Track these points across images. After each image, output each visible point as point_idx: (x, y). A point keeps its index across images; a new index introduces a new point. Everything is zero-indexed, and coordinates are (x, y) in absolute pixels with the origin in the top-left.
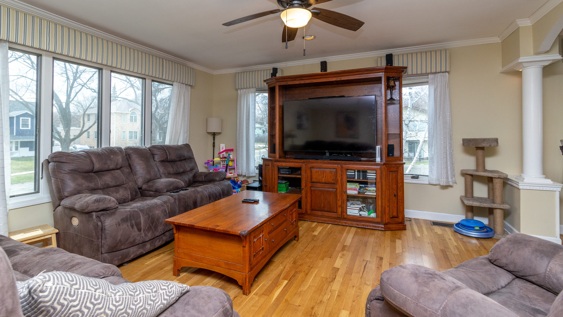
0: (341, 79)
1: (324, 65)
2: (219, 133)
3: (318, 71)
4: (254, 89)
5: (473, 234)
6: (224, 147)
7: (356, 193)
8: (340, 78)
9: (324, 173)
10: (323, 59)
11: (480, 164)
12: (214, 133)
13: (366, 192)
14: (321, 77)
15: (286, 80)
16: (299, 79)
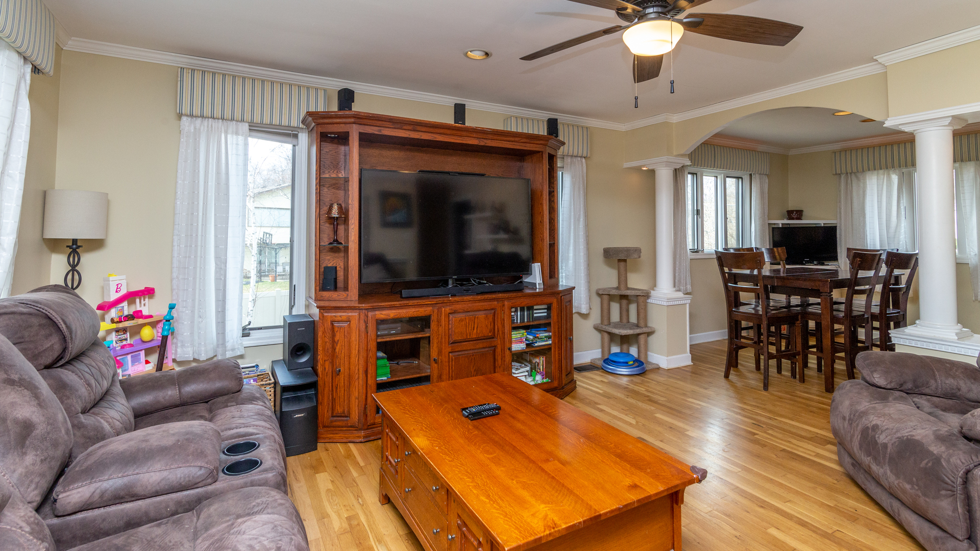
0: (486, 143)
1: (460, 111)
2: (96, 244)
3: (449, 120)
4: (245, 127)
5: (624, 371)
6: (124, 283)
7: (523, 347)
8: (485, 141)
9: (476, 321)
10: (460, 101)
11: (622, 279)
12: (75, 241)
13: (536, 343)
14: (454, 132)
15: (380, 122)
16: (410, 128)
